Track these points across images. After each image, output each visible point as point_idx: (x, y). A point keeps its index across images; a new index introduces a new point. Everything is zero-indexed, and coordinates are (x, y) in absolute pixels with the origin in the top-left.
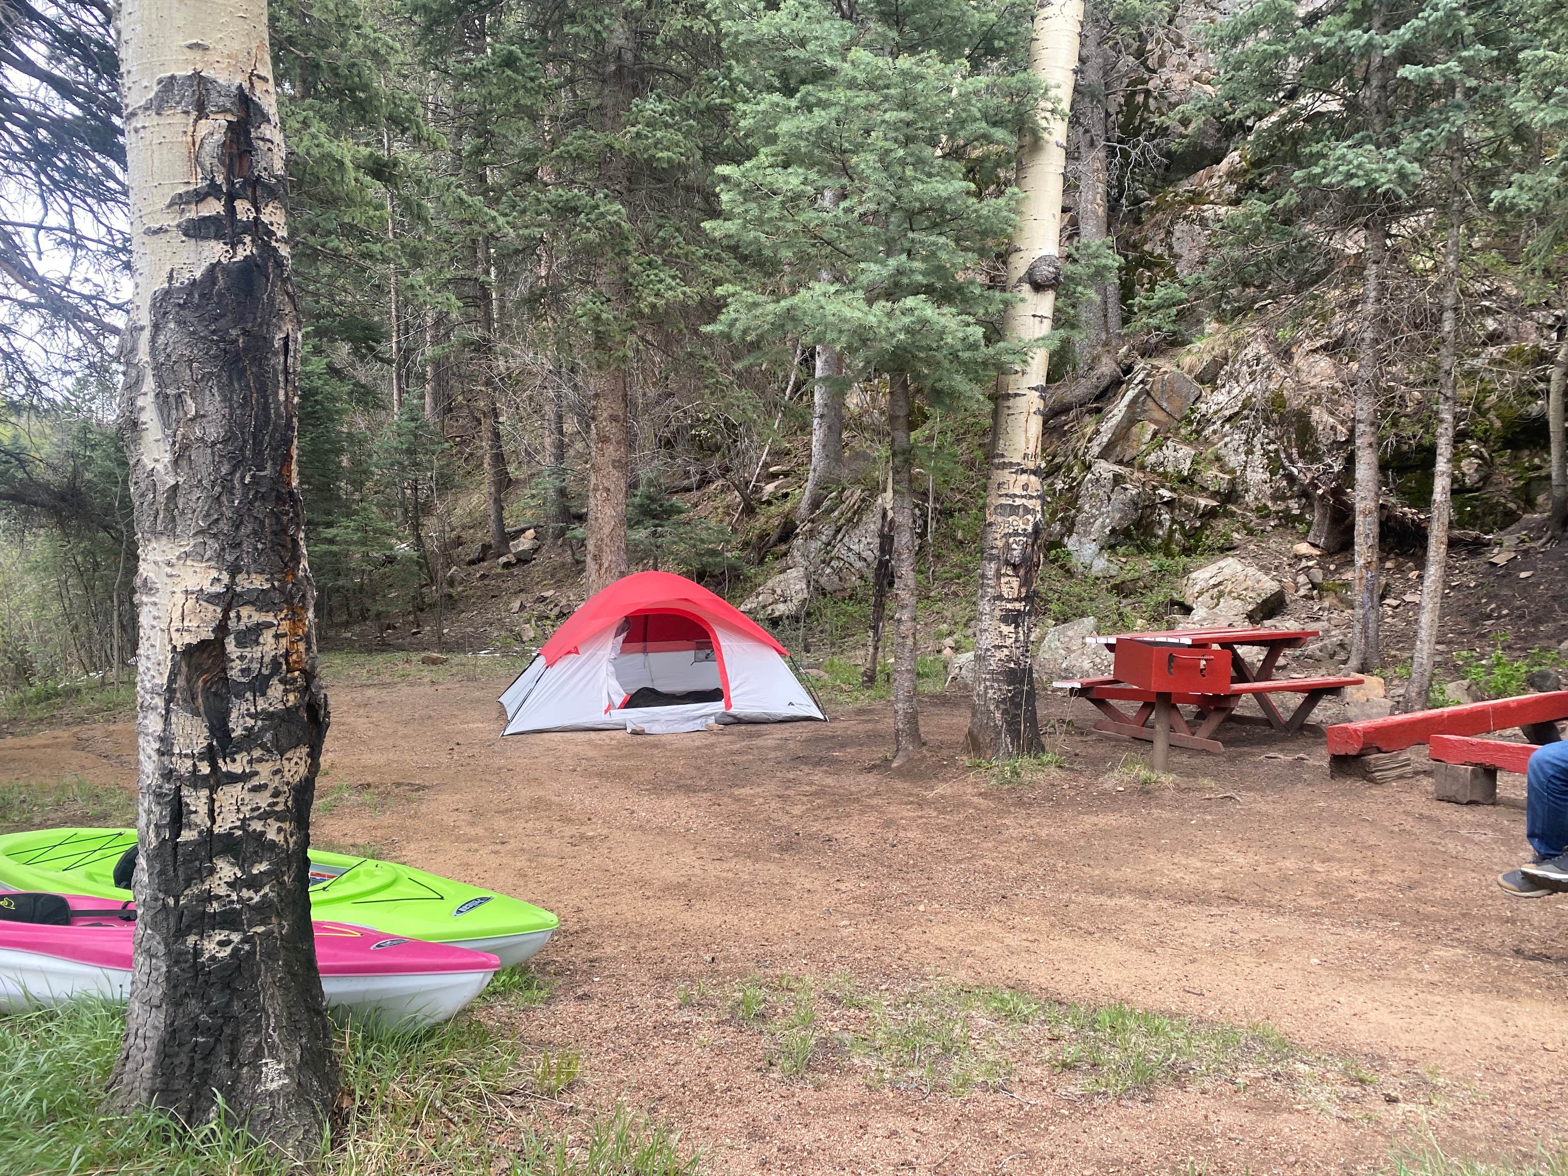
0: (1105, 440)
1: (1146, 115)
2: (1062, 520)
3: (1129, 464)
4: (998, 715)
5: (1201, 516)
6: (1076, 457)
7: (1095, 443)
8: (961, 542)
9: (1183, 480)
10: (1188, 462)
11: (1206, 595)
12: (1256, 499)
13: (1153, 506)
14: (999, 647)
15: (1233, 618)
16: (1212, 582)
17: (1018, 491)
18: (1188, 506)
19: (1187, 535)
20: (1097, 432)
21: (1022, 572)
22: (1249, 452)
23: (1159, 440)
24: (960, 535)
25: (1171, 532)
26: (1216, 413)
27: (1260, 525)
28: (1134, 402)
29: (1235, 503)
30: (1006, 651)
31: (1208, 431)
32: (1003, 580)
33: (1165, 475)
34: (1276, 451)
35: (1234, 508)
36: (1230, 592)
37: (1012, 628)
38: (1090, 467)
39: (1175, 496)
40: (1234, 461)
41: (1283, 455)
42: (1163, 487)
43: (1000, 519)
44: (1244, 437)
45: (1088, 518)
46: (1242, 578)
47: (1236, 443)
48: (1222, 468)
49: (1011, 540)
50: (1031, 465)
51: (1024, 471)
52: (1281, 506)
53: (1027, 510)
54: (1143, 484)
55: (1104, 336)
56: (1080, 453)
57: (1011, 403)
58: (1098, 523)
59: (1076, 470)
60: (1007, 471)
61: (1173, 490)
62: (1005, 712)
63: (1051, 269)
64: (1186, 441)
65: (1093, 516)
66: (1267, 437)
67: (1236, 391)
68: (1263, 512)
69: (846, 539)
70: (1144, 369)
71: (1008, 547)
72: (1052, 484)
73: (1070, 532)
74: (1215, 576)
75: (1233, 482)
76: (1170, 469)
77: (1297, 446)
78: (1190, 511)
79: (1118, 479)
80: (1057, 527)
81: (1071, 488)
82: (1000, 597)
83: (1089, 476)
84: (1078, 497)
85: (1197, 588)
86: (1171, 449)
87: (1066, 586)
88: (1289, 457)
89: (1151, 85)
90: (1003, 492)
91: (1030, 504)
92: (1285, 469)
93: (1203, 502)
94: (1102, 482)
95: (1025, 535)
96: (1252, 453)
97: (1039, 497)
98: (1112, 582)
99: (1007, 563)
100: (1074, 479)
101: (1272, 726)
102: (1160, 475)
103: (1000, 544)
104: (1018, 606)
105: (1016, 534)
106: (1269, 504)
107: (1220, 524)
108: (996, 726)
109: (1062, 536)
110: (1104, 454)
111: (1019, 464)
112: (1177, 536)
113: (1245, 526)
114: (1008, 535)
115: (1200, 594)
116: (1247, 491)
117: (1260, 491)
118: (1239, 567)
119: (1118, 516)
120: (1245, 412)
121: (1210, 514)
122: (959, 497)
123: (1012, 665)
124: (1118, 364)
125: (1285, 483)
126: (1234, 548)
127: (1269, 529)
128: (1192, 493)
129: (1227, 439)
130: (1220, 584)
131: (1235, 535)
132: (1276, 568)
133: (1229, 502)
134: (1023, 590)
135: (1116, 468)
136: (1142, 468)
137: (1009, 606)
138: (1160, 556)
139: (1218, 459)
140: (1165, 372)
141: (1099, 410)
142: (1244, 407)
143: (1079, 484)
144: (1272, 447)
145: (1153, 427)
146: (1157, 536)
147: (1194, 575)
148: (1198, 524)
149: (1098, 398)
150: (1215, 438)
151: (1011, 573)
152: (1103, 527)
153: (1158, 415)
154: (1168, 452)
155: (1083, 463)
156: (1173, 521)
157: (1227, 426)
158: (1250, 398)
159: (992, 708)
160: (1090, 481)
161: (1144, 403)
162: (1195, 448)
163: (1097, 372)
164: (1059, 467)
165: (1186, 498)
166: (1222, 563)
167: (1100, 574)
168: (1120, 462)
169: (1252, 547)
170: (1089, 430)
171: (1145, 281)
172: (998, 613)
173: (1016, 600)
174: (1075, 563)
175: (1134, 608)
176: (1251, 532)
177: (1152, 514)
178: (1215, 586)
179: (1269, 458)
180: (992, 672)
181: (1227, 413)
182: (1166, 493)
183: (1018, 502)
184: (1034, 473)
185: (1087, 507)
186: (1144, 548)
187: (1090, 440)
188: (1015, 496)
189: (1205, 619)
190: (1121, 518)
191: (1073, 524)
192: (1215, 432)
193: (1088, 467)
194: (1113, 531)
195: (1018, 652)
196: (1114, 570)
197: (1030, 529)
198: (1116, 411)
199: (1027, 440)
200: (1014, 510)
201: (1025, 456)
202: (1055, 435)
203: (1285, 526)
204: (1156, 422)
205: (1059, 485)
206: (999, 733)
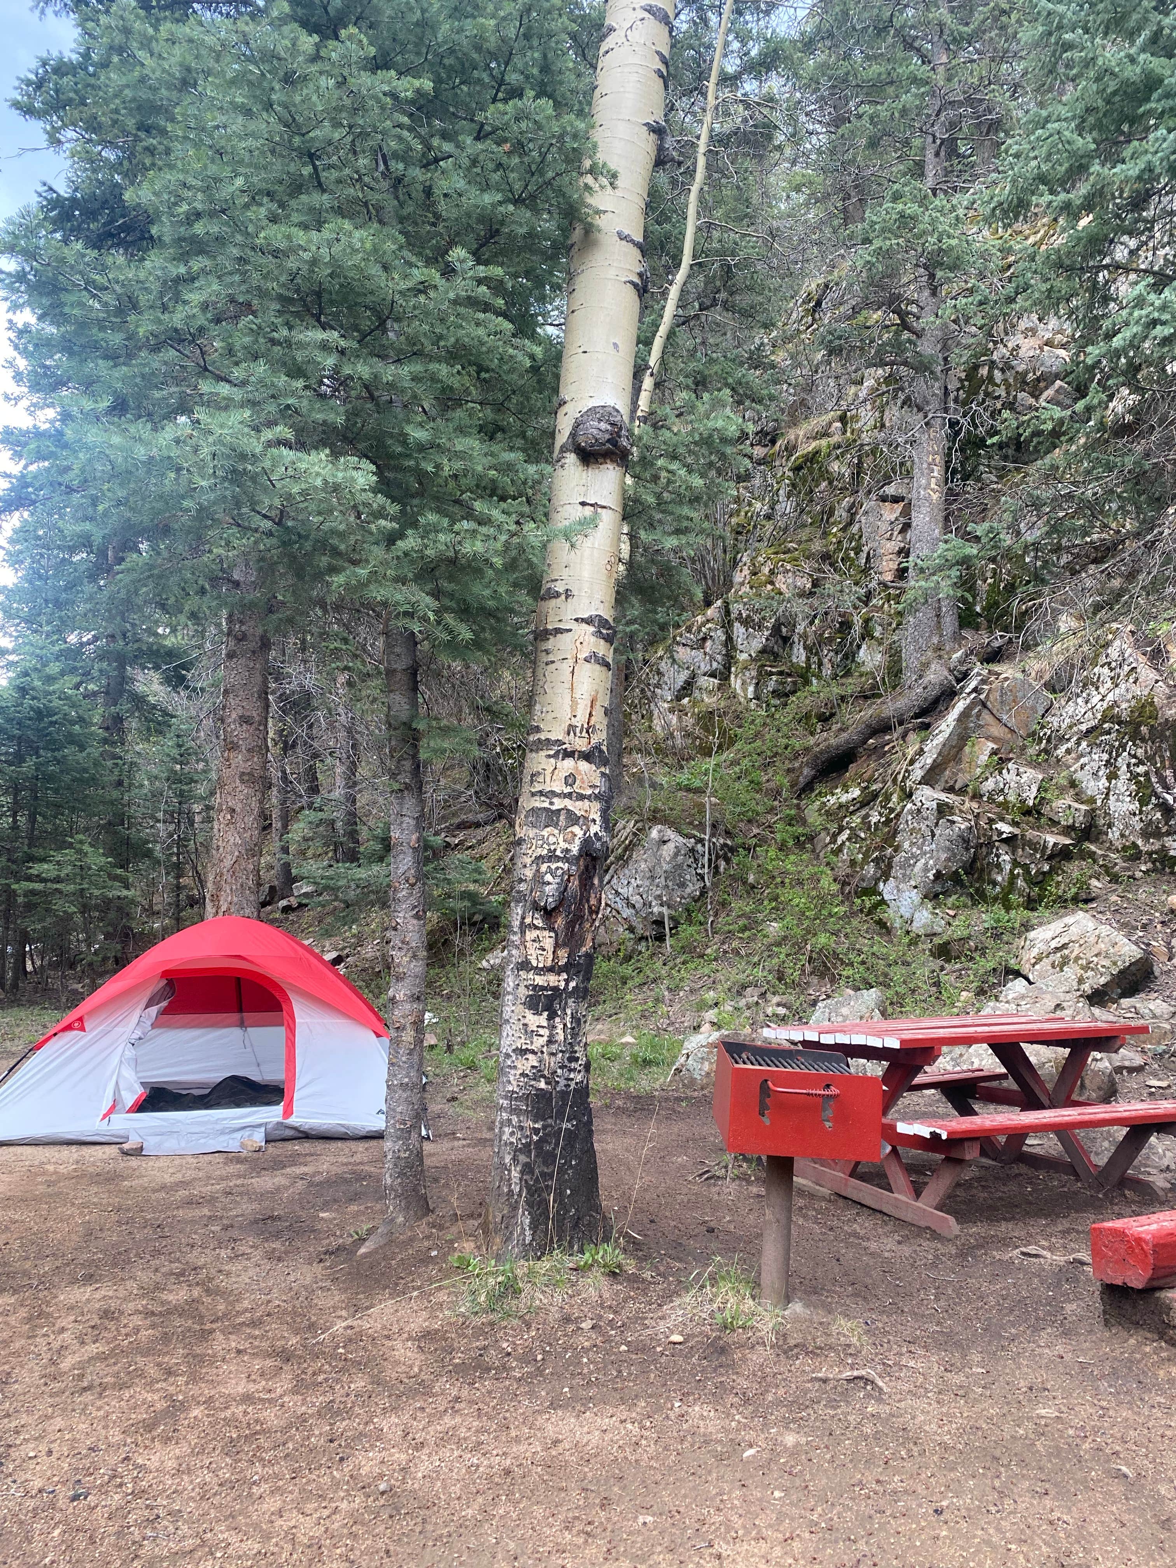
0: (929, 761)
1: (990, 389)
2: (877, 861)
3: (962, 792)
4: (515, 1174)
5: (1050, 858)
6: (895, 781)
7: (917, 765)
8: (753, 887)
9: (1028, 812)
10: (1034, 789)
11: (1046, 962)
12: (1122, 835)
13: (990, 844)
14: (522, 1052)
15: (1062, 996)
16: (1054, 944)
17: (558, 786)
18: (1033, 845)
19: (1031, 882)
20: (921, 752)
21: (560, 922)
22: (1112, 776)
23: (1000, 762)
24: (751, 878)
25: (1013, 877)
26: (1070, 727)
27: (1128, 869)
28: (965, 715)
29: (1095, 840)
30: (533, 1060)
31: (1061, 751)
32: (530, 935)
33: (1005, 805)
34: (1147, 774)
35: (1093, 848)
36: (1078, 958)
37: (543, 1020)
38: (910, 795)
39: (1017, 831)
40: (1094, 786)
41: (1154, 779)
42: (1002, 819)
43: (532, 833)
44: (1105, 756)
45: (907, 859)
46: (1093, 939)
47: (1095, 765)
48: (1078, 798)
49: (544, 868)
50: (581, 744)
51: (568, 754)
52: (1154, 845)
53: (573, 819)
54: (977, 816)
55: (935, 640)
56: (900, 777)
57: (551, 643)
58: (920, 865)
59: (895, 798)
60: (543, 753)
61: (1015, 824)
62: (527, 1169)
63: (603, 426)
64: (1034, 764)
65: (914, 856)
66: (1135, 756)
67: (1096, 699)
68: (1134, 855)
69: (615, 881)
70: (979, 674)
71: (539, 880)
72: (867, 816)
73: (886, 876)
74: (1059, 935)
75: (1091, 814)
76: (1012, 798)
77: (1172, 766)
78: (1036, 850)
79: (943, 810)
80: (870, 870)
81: (888, 821)
82: (525, 965)
83: (909, 806)
84: (896, 832)
85: (1035, 952)
86: (1013, 772)
87: (881, 945)
88: (1162, 781)
89: (995, 357)
90: (537, 787)
91: (578, 807)
92: (1158, 797)
93: (1051, 840)
94: (924, 813)
95: (565, 859)
96: (1116, 777)
97: (597, 797)
98: (937, 941)
99: (536, 907)
100: (892, 810)
101: (1078, 1178)
102: (999, 805)
103: (529, 873)
104: (553, 980)
105: (552, 857)
106: (1140, 842)
107: (1074, 869)
108: (510, 1193)
109: (877, 881)
110: (929, 779)
111: (559, 742)
112: (1020, 883)
113: (1107, 870)
114: (539, 859)
115: (1039, 960)
116: (1110, 826)
117: (1127, 826)
118: (1091, 924)
119: (943, 856)
120: (1106, 726)
121: (1063, 855)
122: (756, 831)
123: (542, 1085)
124: (951, 671)
125: (1158, 815)
126: (1092, 900)
127: (1138, 874)
128: (1039, 828)
129: (1082, 760)
130: (1064, 946)
131: (1094, 882)
132: (1144, 926)
133: (1088, 839)
134: (563, 954)
135: (943, 796)
136: (977, 796)
137: (540, 980)
138: (998, 908)
139: (1073, 784)
140: (1006, 679)
141: (926, 727)
142: (1103, 720)
143: (898, 816)
144: (1141, 769)
145: (991, 745)
146: (994, 883)
147: (1032, 935)
148: (1046, 868)
149: (923, 712)
150: (1070, 759)
151: (539, 923)
152: (926, 870)
153: (996, 730)
154: (1009, 776)
155: (903, 789)
156: (1015, 863)
157: (1084, 744)
158: (1111, 707)
159: (508, 1159)
160: (911, 812)
161: (978, 716)
162: (1044, 771)
163: (925, 681)
164: (875, 796)
165: (1031, 834)
166: (1069, 920)
167: (921, 932)
168: (950, 790)
169: (1114, 898)
170: (911, 752)
171: (989, 574)
172: (523, 992)
173: (551, 970)
174: (892, 915)
175: (960, 977)
176: (1115, 879)
177: (989, 854)
178: (1058, 949)
179: (1138, 783)
180: (510, 1095)
181: (1084, 727)
182: (1005, 828)
183: (558, 804)
184: (587, 757)
185: (906, 845)
186: (979, 898)
187: (912, 762)
188: (553, 793)
189: (1023, 997)
190: (948, 859)
191: (890, 866)
192: (1068, 751)
193: (908, 795)
194: (938, 875)
195: (552, 1062)
196: (939, 926)
197: (575, 849)
198: (943, 727)
199: (574, 703)
200: (551, 817)
201: (571, 729)
202: (874, 757)
203: (1161, 872)
204: (994, 740)
205: (874, 818)
206: (515, 1208)
